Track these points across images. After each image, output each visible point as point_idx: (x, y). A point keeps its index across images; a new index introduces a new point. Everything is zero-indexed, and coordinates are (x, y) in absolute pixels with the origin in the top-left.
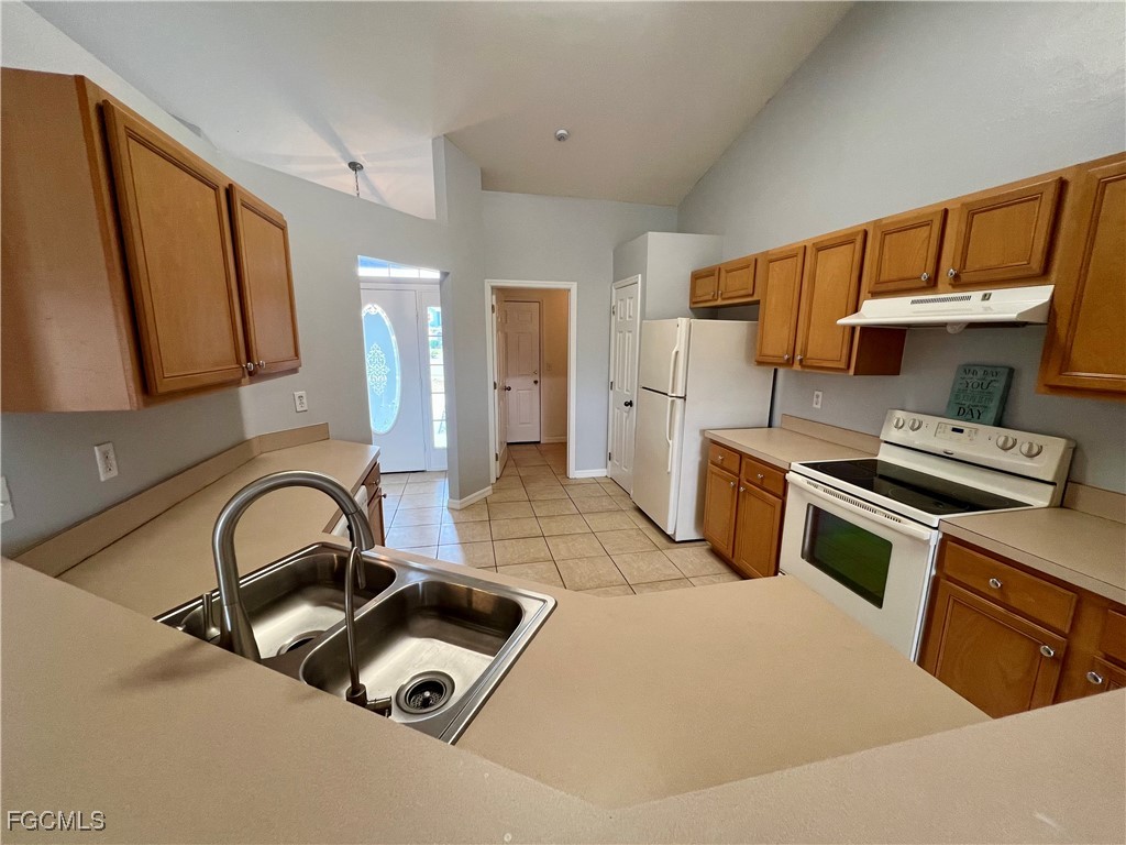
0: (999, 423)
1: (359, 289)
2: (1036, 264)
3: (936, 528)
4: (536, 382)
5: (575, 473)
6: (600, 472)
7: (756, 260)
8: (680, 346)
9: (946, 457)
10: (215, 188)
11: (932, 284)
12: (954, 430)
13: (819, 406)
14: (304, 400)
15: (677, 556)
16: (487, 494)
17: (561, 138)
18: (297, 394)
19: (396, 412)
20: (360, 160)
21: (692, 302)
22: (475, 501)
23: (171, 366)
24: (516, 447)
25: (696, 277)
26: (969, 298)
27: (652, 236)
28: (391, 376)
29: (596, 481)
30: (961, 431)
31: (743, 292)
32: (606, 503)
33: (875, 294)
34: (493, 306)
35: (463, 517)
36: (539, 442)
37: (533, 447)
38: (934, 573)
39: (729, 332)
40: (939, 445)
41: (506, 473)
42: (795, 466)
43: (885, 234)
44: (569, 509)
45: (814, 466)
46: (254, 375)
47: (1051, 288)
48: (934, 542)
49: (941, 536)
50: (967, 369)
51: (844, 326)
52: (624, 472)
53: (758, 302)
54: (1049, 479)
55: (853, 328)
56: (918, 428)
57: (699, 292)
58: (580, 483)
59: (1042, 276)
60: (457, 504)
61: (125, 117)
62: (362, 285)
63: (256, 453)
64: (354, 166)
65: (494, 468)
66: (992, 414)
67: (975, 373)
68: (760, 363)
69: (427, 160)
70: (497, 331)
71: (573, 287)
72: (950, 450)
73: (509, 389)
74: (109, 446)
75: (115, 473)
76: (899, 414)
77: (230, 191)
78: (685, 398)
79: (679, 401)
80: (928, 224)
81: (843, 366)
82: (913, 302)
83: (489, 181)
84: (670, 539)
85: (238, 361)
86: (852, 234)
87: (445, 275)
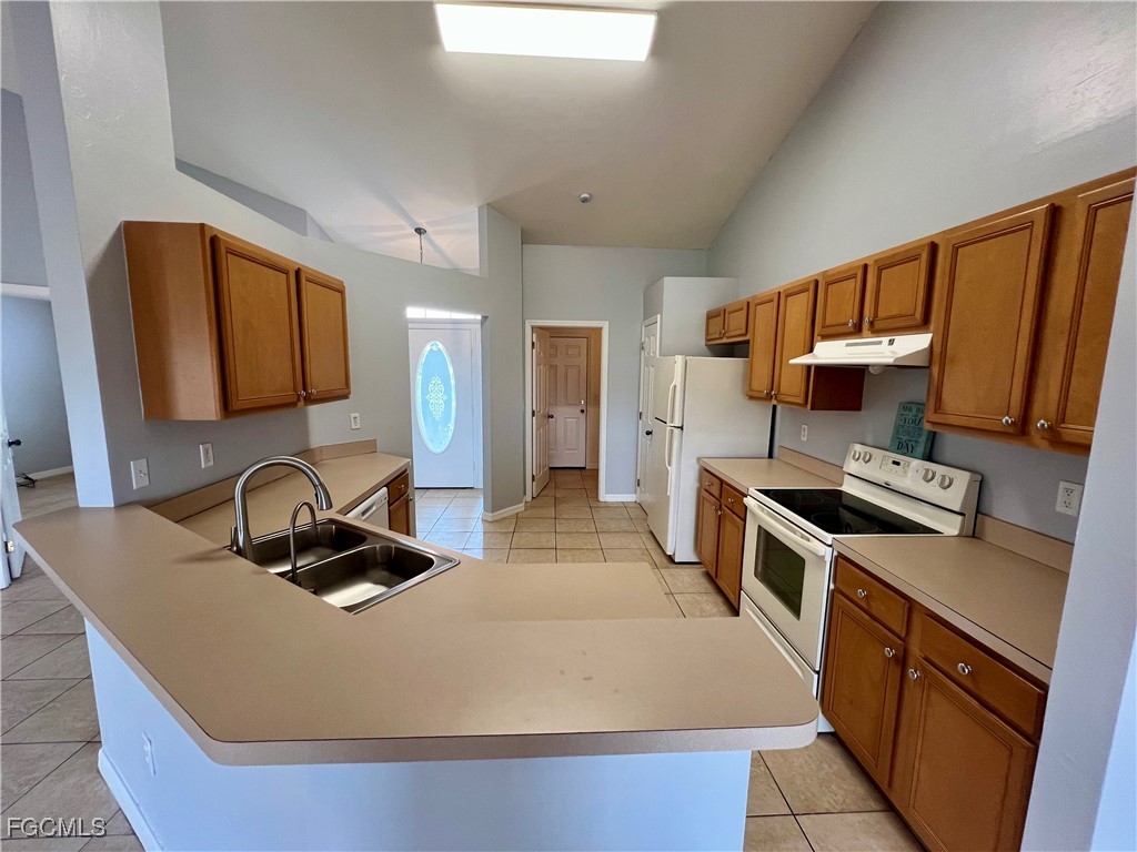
0: (929, 457)
1: (407, 328)
2: (919, 315)
3: (830, 546)
4: (582, 411)
5: (605, 496)
6: (630, 498)
7: (748, 303)
8: (678, 381)
9: (886, 487)
10: (286, 273)
11: (857, 330)
12: (895, 463)
13: (805, 439)
14: (358, 420)
15: (672, 575)
16: (518, 511)
17: (585, 200)
18: (353, 415)
19: (450, 434)
20: (424, 226)
21: (708, 340)
22: (506, 515)
23: (244, 393)
24: (557, 472)
25: (710, 316)
26: (880, 343)
27: (667, 280)
28: (447, 403)
29: (624, 505)
30: (898, 464)
31: (738, 332)
32: (624, 525)
33: (825, 337)
34: (533, 343)
35: (491, 528)
36: (584, 468)
37: (578, 472)
38: (832, 587)
39: (728, 369)
40: (881, 477)
41: (544, 493)
42: (752, 491)
43: (828, 284)
44: (588, 528)
45: (766, 493)
46: (310, 400)
47: (930, 335)
48: (828, 559)
49: (835, 554)
50: (906, 407)
51: (802, 365)
52: (647, 498)
53: (747, 342)
54: (957, 509)
55: (809, 367)
56: (869, 460)
57: (711, 331)
58: (607, 506)
59: (924, 324)
60: (490, 516)
61: (226, 242)
62: (410, 326)
63: (318, 459)
64: (419, 231)
65: (531, 489)
66: (920, 449)
67: (910, 410)
68: (751, 398)
69: (473, 224)
70: (538, 365)
71: (605, 326)
72: (890, 480)
73: (552, 417)
74: (209, 445)
75: (211, 463)
76: (858, 448)
77: (298, 273)
78: (682, 428)
79: (677, 431)
80: (854, 276)
81: (801, 401)
82: (848, 345)
83: (527, 238)
84: (671, 559)
85: (295, 390)
86: (806, 284)
87: (485, 318)
